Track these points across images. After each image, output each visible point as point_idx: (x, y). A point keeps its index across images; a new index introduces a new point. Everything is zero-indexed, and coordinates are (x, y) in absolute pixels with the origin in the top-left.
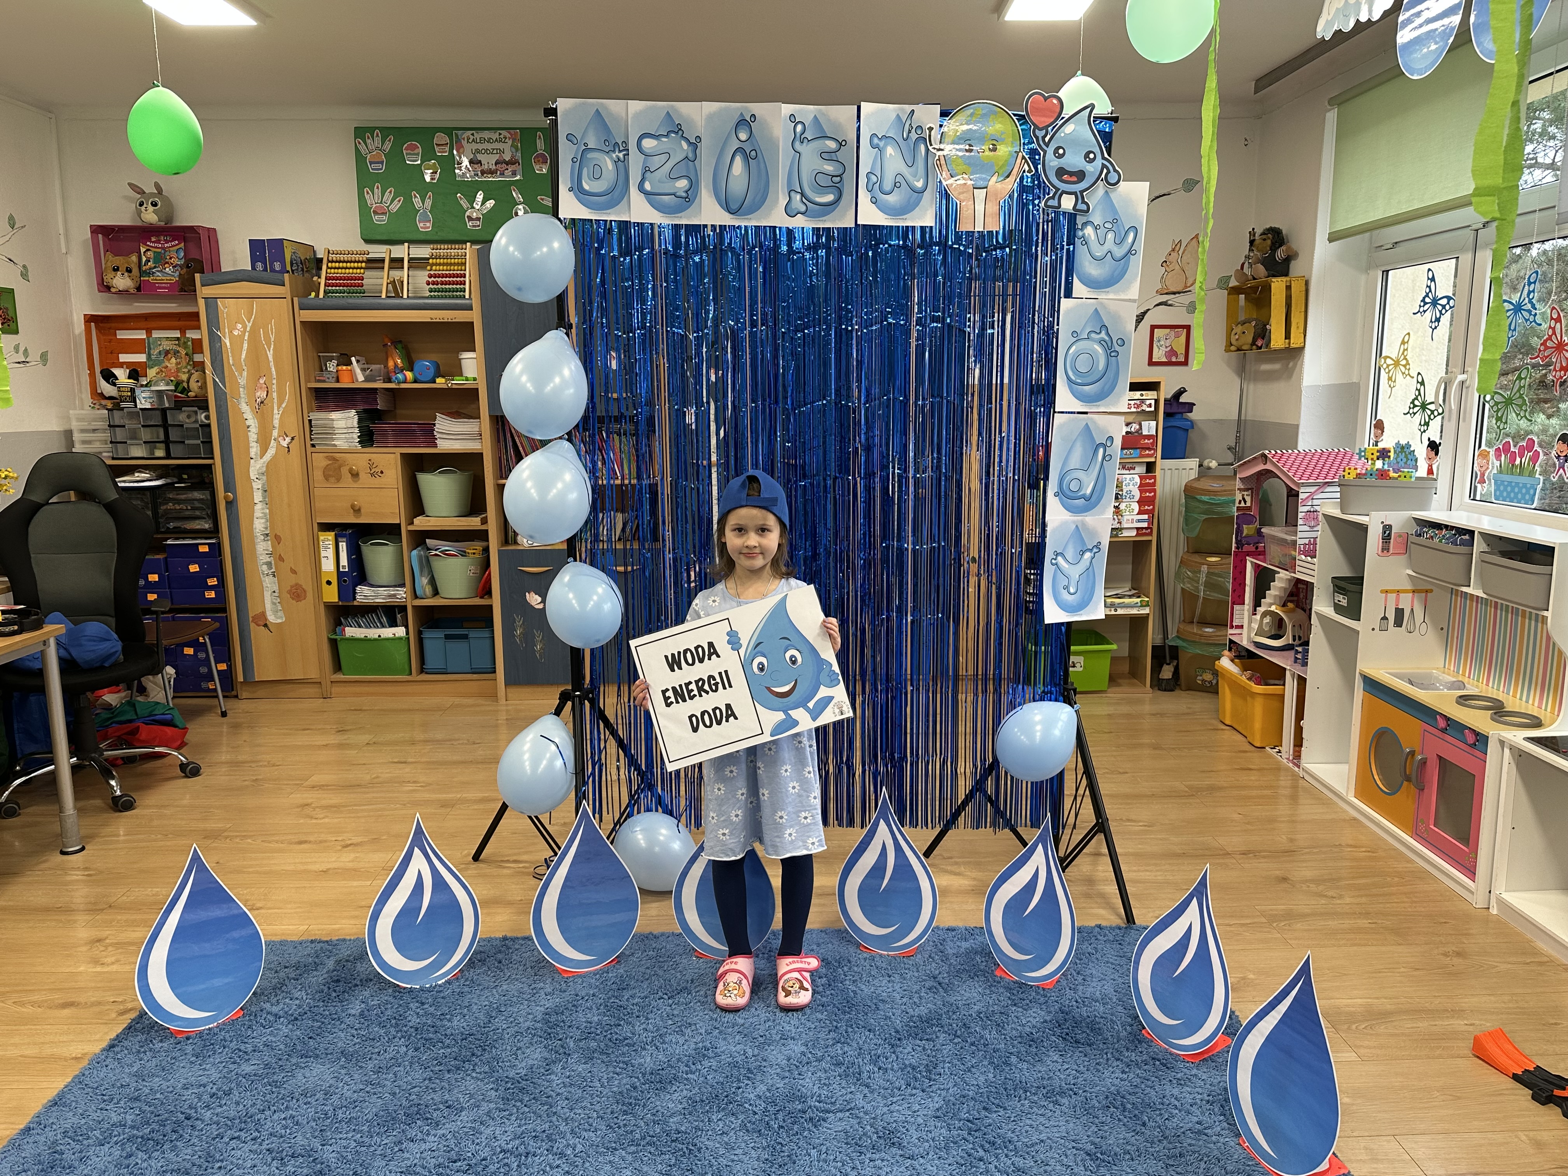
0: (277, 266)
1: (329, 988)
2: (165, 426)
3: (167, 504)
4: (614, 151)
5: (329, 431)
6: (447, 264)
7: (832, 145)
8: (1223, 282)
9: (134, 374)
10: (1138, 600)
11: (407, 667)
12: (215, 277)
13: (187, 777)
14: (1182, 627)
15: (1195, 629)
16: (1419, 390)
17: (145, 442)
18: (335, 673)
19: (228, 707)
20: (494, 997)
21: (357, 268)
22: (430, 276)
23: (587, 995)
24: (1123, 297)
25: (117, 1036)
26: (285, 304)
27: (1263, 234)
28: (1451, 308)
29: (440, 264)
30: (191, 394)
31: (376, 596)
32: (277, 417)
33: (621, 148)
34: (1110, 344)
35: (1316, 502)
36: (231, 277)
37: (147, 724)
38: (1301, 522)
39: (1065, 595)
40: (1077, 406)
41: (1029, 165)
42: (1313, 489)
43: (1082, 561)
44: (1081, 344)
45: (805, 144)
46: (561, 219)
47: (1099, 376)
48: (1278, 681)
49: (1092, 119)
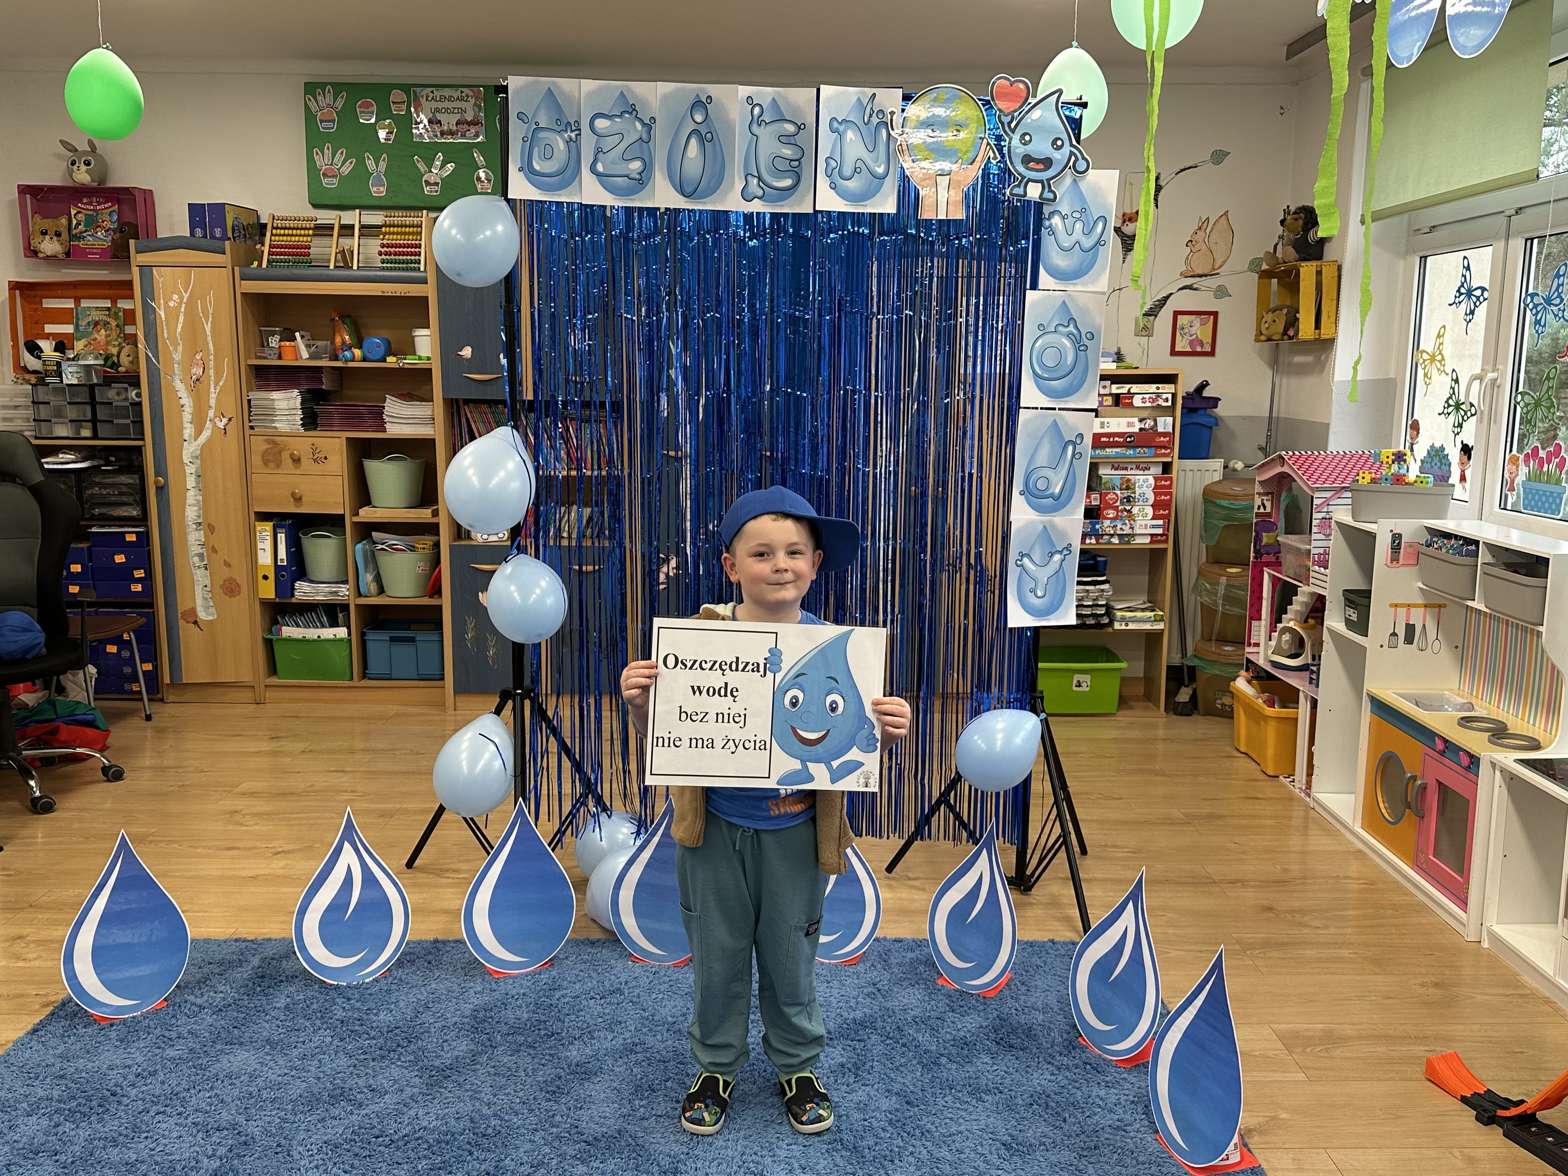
0: (218, 232)
1: (254, 983)
2: (93, 404)
3: (93, 488)
4: (566, 131)
5: (270, 413)
6: (401, 233)
7: (791, 128)
8: (1254, 265)
9: (61, 346)
10: (1152, 614)
11: (348, 671)
12: (150, 243)
13: (109, 781)
14: (1199, 645)
15: (1213, 648)
16: (1453, 389)
17: (70, 421)
18: (270, 676)
19: (152, 711)
20: (423, 995)
21: (305, 235)
22: (383, 246)
23: (517, 994)
24: (1091, 289)
25: (41, 1021)
26: (226, 273)
27: (1295, 213)
28: (1485, 299)
29: (393, 233)
30: (120, 369)
31: (317, 593)
32: (213, 396)
33: (574, 128)
34: (1078, 338)
35: (1331, 508)
36: (168, 244)
37: (68, 724)
38: (1314, 529)
39: (1032, 599)
40: (1046, 402)
41: (994, 152)
42: (1328, 494)
43: (1051, 562)
44: (1048, 338)
45: (762, 127)
46: (509, 199)
47: (1065, 372)
48: (1294, 703)
49: (1060, 105)
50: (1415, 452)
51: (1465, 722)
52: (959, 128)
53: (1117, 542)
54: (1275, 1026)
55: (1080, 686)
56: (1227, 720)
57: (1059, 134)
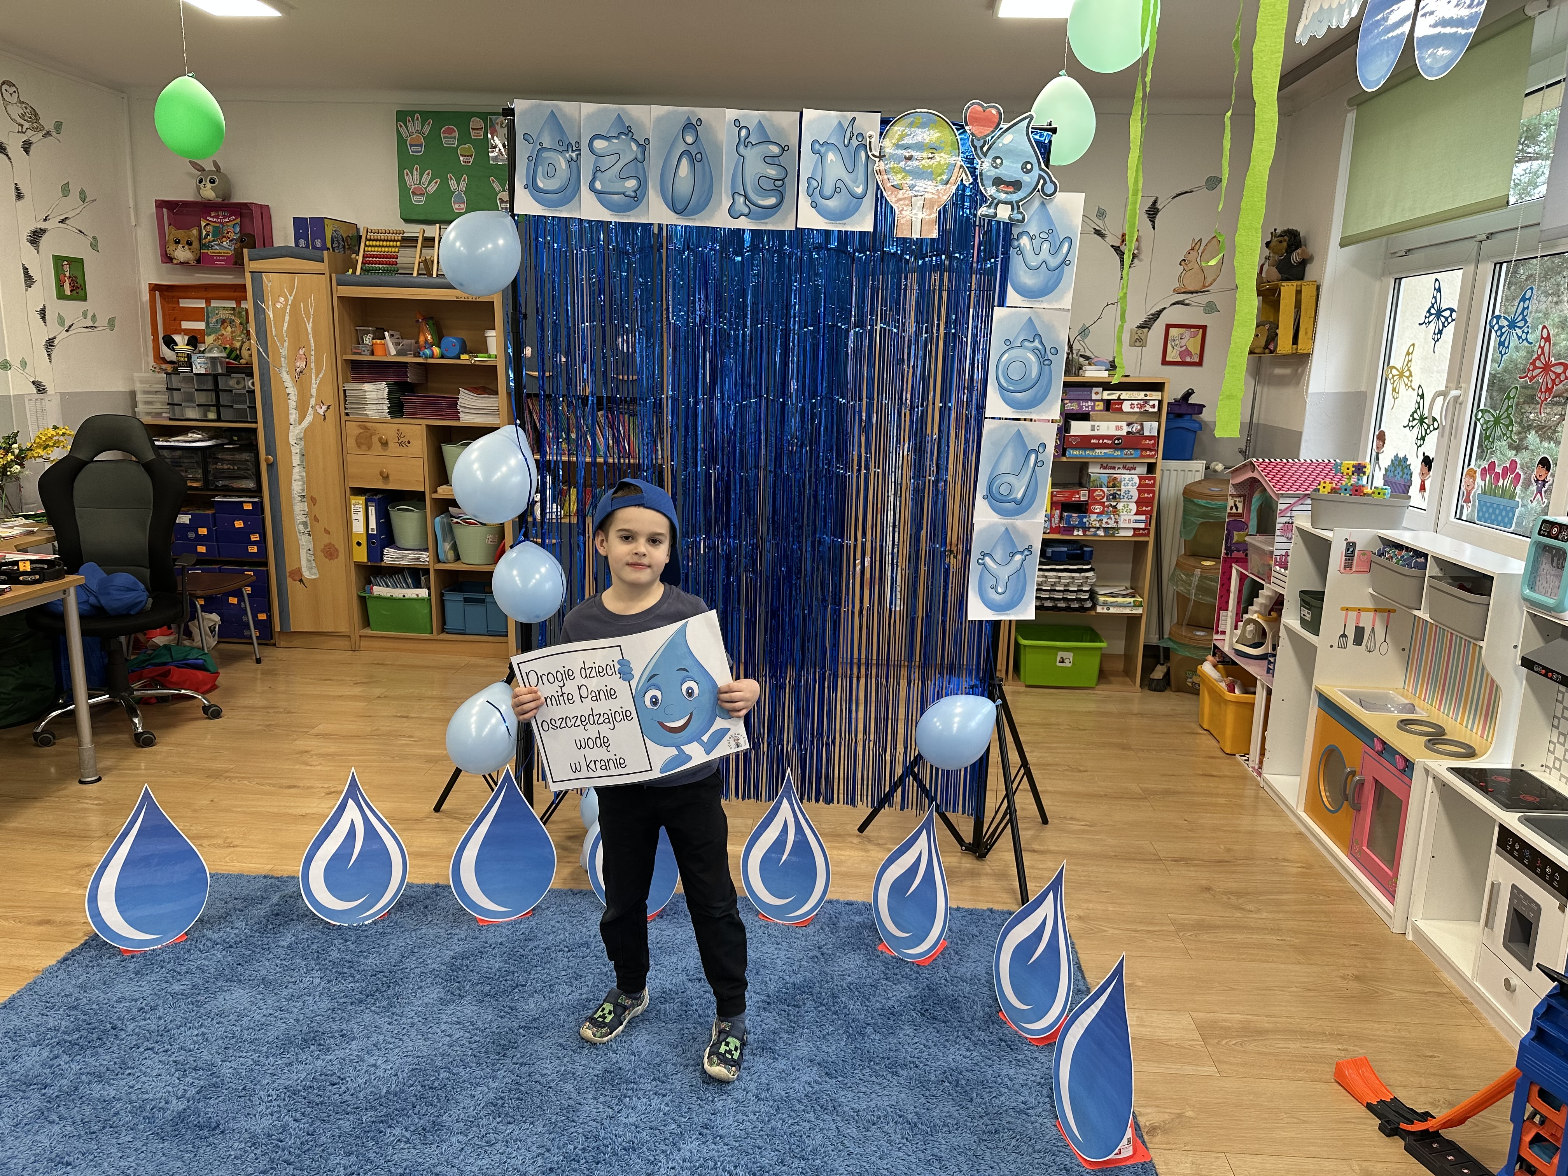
0: (318, 243)
1: (268, 921)
2: (217, 390)
3: (216, 464)
4: (567, 151)
5: (362, 402)
7: (775, 150)
9: (194, 340)
10: (1132, 600)
11: (428, 626)
12: (266, 251)
13: (209, 718)
14: (1175, 628)
15: (1186, 632)
16: (1419, 404)
17: (198, 405)
18: (364, 627)
19: (262, 654)
20: (412, 940)
21: (393, 247)
23: (496, 943)
24: (1056, 306)
26: (324, 279)
27: (1281, 236)
28: (1453, 320)
30: (241, 361)
31: (403, 558)
32: (314, 386)
33: (575, 148)
34: (1043, 353)
35: (1293, 514)
36: (275, 252)
37: (178, 667)
38: (1278, 533)
39: (992, 595)
40: (1009, 412)
41: (966, 175)
42: (1292, 501)
43: (1012, 563)
44: (1014, 352)
45: (749, 148)
46: (515, 215)
47: (1032, 383)
48: (1252, 689)
49: (1030, 130)
50: (1380, 461)
51: (1404, 724)
52: (934, 151)
53: (1103, 534)
54: (1194, 1014)
55: (1063, 662)
56: (1194, 697)
57: (1028, 157)
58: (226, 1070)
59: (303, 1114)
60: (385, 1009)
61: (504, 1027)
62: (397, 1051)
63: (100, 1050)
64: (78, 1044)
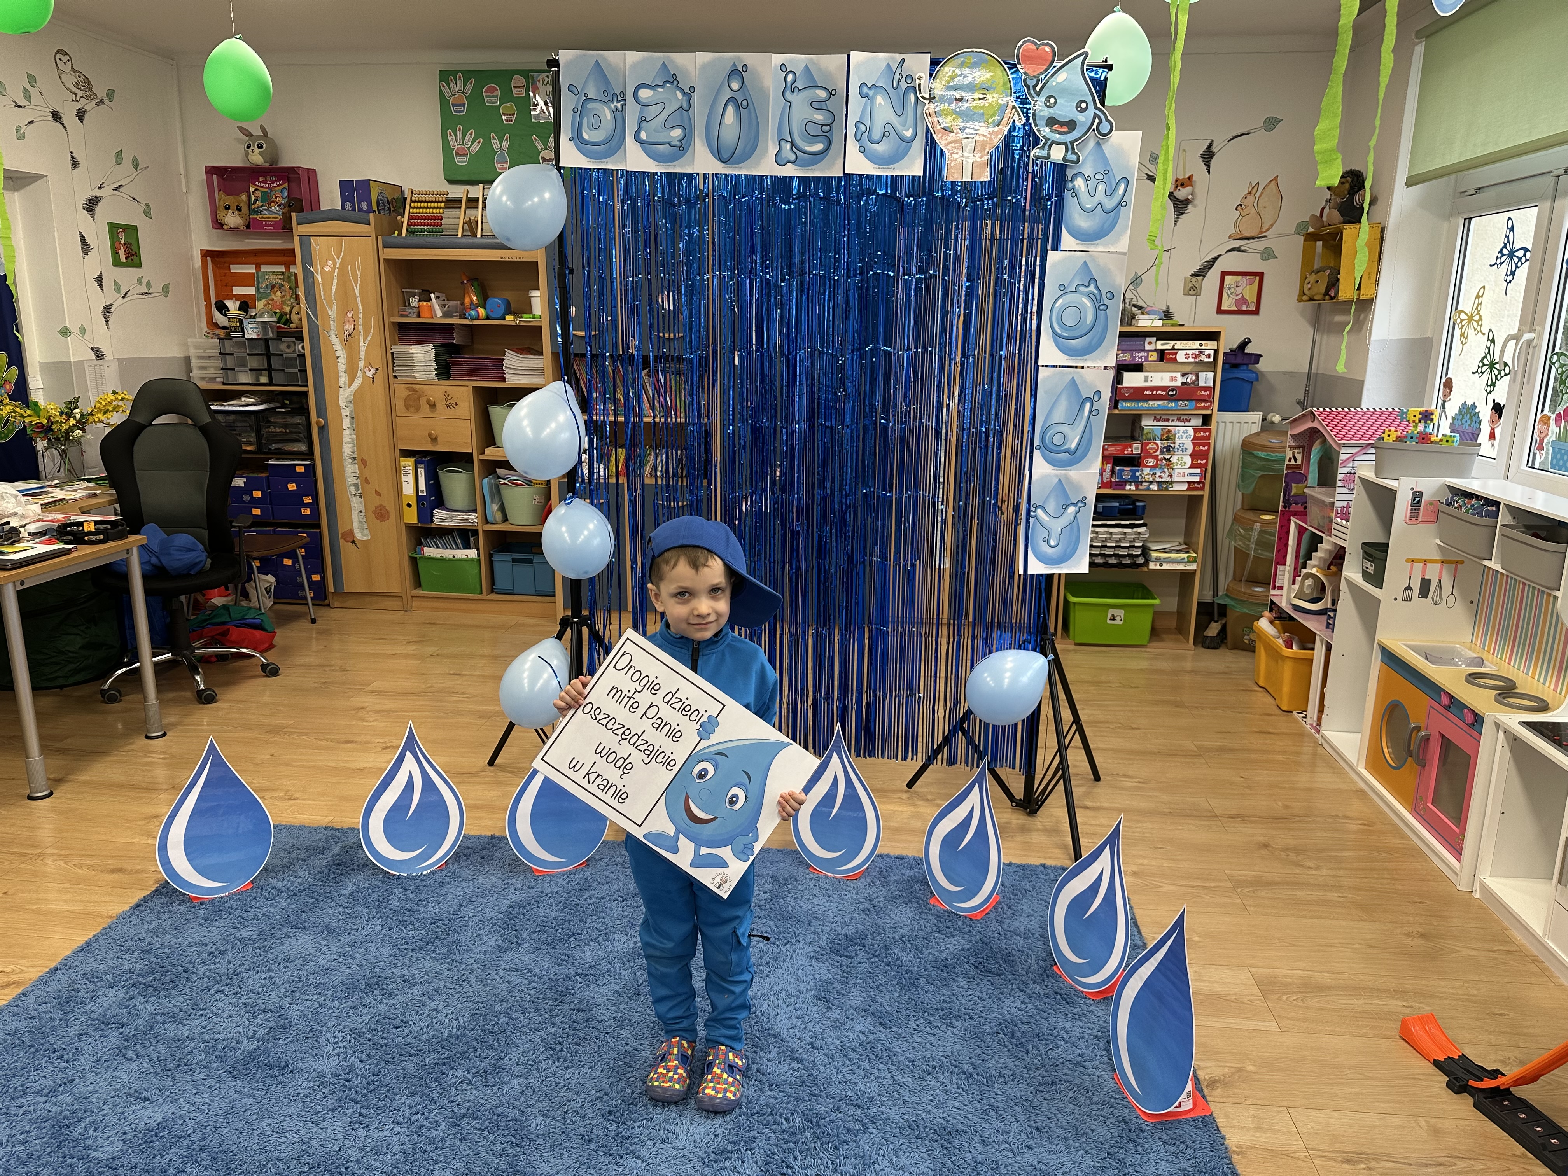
0: (364, 205)
1: (330, 870)
2: (268, 355)
3: (269, 427)
4: (612, 101)
5: (410, 364)
7: (823, 94)
8: (1301, 228)
9: (245, 306)
10: (1186, 555)
11: (478, 586)
12: (313, 215)
13: (267, 676)
14: (1230, 585)
15: (1243, 588)
16: (1489, 348)
17: (250, 370)
18: (415, 588)
19: (317, 615)
20: (470, 888)
21: (437, 208)
23: (552, 893)
24: (1112, 249)
25: (144, 897)
26: (371, 242)
28: (1527, 260)
30: (292, 325)
31: (453, 519)
32: (363, 349)
33: (620, 99)
34: (1098, 298)
35: (1356, 464)
36: (323, 216)
37: (237, 626)
38: (1339, 484)
39: (1044, 547)
40: (1065, 360)
41: (1019, 115)
42: (1355, 450)
43: (1065, 515)
44: (1068, 297)
45: (796, 93)
46: (561, 168)
47: (1084, 331)
48: (1310, 646)
49: (1085, 67)
50: (1447, 409)
51: (1473, 678)
52: (985, 92)
53: (1156, 488)
54: (1254, 970)
55: (1114, 619)
56: (1250, 654)
57: (1083, 96)
58: (294, 1012)
59: (368, 1055)
60: (446, 956)
61: (561, 974)
62: (457, 996)
63: (174, 992)
64: (152, 986)
